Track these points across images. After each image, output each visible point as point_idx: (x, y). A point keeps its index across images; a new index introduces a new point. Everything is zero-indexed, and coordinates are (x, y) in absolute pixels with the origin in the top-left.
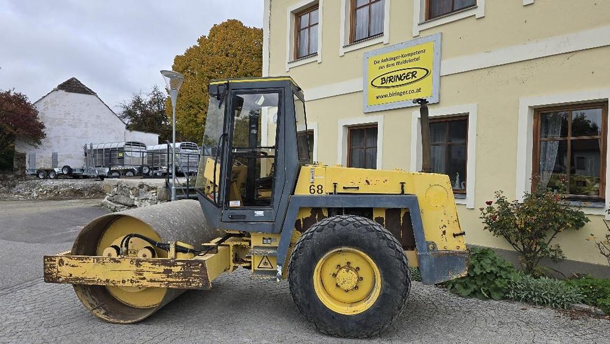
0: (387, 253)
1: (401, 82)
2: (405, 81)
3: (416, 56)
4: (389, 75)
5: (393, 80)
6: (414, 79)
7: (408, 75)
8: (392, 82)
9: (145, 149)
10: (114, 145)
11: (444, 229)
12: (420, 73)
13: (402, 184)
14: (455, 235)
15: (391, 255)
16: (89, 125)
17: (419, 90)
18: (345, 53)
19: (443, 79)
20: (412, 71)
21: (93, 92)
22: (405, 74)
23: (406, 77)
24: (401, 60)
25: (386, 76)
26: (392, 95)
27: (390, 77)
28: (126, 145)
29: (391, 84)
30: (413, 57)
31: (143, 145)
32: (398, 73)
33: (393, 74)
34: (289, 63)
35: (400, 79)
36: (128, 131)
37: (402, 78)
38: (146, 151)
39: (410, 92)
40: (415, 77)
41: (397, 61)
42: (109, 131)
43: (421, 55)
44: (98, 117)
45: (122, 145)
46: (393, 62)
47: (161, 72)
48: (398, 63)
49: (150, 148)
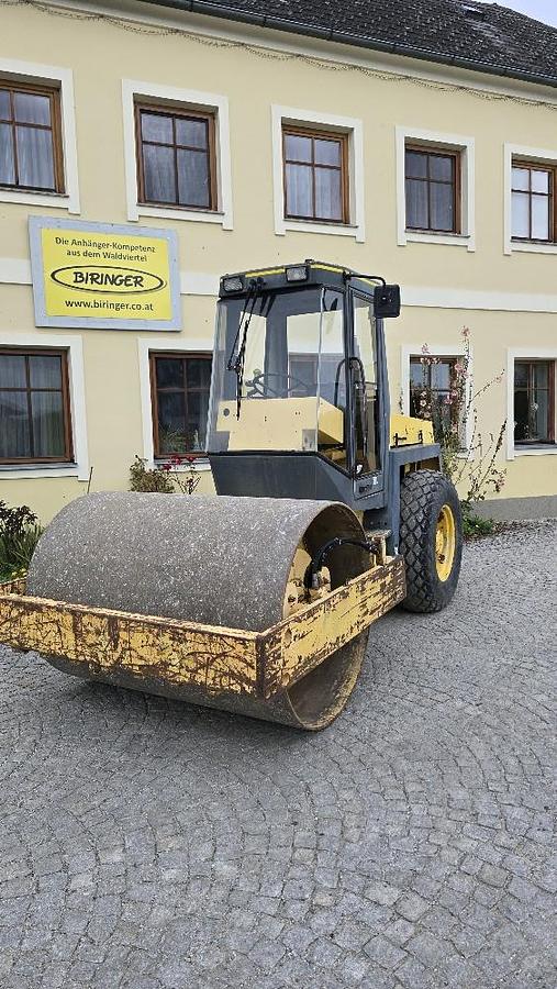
1: (114, 288)
2: (123, 288)
3: (142, 254)
4: (91, 271)
5: (99, 280)
6: (139, 288)
7: (126, 280)
8: (98, 283)
12: (149, 283)
13: (421, 431)
17: (149, 307)
19: (186, 299)
20: (135, 274)
22: (121, 276)
24: (111, 250)
25: (84, 271)
26: (98, 305)
27: (92, 275)
29: (95, 286)
30: (134, 253)
35: (113, 282)
37: (117, 282)
39: (134, 307)
40: (141, 286)
41: (104, 250)
43: (148, 253)
46: (96, 250)
48: (106, 255)
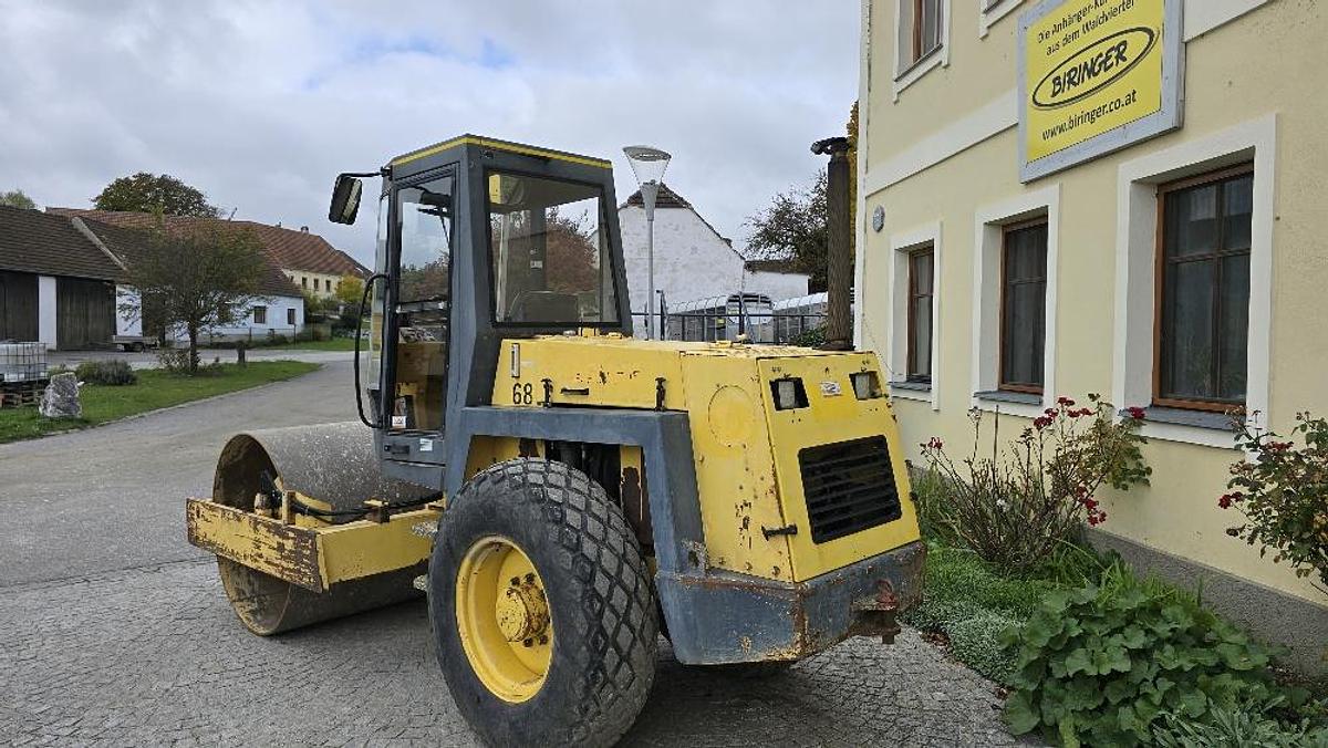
0: (554, 561)
1: (1093, 82)
2: (1103, 76)
4: (1067, 68)
6: (1123, 65)
8: (1075, 84)
9: (771, 309)
10: (711, 304)
11: (746, 512)
12: (1135, 45)
13: (661, 381)
14: (768, 534)
15: (562, 568)
16: (679, 267)
17: (1131, 98)
18: (989, 27)
19: (1192, 49)
20: (1115, 42)
21: (686, 203)
22: (1101, 55)
23: (1105, 62)
24: (1093, 15)
25: (1060, 73)
26: (1074, 123)
27: (1069, 74)
28: (730, 301)
29: (1073, 91)
31: (765, 300)
32: (1086, 58)
33: (1075, 63)
34: (896, 81)
35: (1092, 73)
36: (748, 274)
37: (1097, 68)
38: (770, 312)
39: (1113, 106)
40: (1124, 59)
41: (1085, 20)
42: (715, 274)
44: (694, 249)
45: (723, 302)
46: (1076, 26)
47: (625, 150)
48: (1086, 28)
49: (780, 305)
